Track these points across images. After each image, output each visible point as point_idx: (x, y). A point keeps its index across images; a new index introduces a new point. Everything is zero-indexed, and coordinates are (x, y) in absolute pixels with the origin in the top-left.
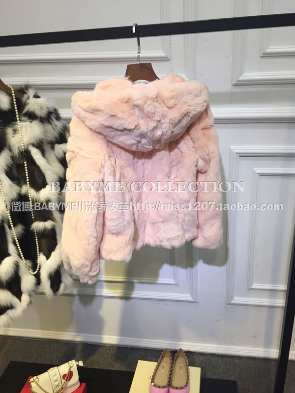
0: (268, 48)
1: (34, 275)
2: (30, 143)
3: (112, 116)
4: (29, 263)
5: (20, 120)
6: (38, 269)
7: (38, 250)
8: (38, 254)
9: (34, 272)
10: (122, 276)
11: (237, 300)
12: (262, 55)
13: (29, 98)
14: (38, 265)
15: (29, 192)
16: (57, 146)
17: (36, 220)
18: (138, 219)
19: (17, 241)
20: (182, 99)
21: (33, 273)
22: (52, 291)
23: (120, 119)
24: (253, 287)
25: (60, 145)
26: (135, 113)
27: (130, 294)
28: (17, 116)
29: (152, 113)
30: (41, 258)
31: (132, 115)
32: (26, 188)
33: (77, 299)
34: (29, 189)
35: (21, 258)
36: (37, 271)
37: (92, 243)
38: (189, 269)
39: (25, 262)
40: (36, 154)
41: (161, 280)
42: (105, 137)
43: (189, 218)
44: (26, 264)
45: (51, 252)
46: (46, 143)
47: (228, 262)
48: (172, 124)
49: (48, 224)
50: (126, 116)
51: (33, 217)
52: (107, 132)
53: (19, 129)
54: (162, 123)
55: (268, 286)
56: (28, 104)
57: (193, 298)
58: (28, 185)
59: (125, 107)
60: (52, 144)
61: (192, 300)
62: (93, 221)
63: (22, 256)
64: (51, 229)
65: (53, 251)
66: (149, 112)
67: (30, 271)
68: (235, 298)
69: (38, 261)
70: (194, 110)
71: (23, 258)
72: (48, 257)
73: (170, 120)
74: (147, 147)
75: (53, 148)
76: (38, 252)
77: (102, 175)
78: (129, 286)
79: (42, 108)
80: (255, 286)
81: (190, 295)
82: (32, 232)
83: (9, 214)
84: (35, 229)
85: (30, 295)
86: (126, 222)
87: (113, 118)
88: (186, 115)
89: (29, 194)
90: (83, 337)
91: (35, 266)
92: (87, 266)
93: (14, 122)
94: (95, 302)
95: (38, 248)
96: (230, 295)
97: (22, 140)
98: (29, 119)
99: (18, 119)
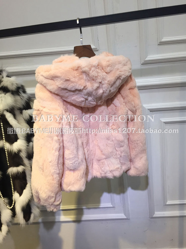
0: (162, 39)
1: (11, 209)
2: (5, 109)
3: (67, 80)
4: (6, 200)
6: (13, 205)
7: (13, 189)
8: (13, 193)
9: (10, 206)
10: (74, 205)
11: (158, 214)
12: (159, 44)
13: (3, 77)
14: (14, 201)
15: (5, 145)
16: (24, 111)
17: (10, 166)
18: (88, 158)
20: (115, 67)
21: (10, 208)
22: (25, 220)
23: (72, 82)
24: (167, 203)
25: (27, 110)
26: (83, 77)
27: (81, 218)
29: (96, 77)
30: (16, 195)
31: (81, 79)
32: (3, 143)
33: (41, 226)
34: (5, 143)
36: (12, 206)
37: (55, 178)
38: (122, 195)
39: (3, 199)
40: (9, 117)
41: (102, 205)
42: (61, 97)
43: (125, 154)
44: (4, 201)
45: (23, 190)
46: (16, 109)
47: (149, 187)
48: (109, 84)
49: (20, 169)
50: (76, 80)
51: (8, 164)
52: (63, 93)
54: (103, 84)
55: (177, 202)
56: (2, 81)
58: (4, 140)
59: (76, 73)
60: (21, 110)
61: (125, 217)
62: (56, 161)
64: (22, 172)
65: (25, 189)
66: (94, 76)
67: (8, 206)
68: (156, 213)
69: (13, 198)
70: (123, 75)
71: (2, 196)
72: (21, 194)
73: (108, 81)
74: (92, 103)
75: (21, 113)
76: (13, 191)
77: (61, 125)
78: (79, 212)
79: (12, 84)
80: (169, 202)
81: (123, 214)
82: (8, 176)
84: (10, 173)
85: (8, 226)
86: (80, 160)
87: (67, 82)
88: (118, 78)
89: (5, 147)
91: (11, 202)
92: (53, 197)
94: (55, 227)
95: (12, 188)
96: (152, 211)
98: (3, 92)
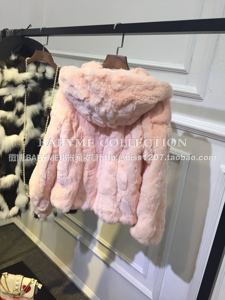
3: (71, 86)
5: (55, 88)
15: (44, 138)
19: (24, 167)
21: (28, 196)
23: (76, 89)
26: (87, 87)
27: (110, 262)
28: (54, 85)
29: (97, 90)
35: (23, 180)
39: (25, 185)
41: (134, 264)
42: (72, 105)
48: (115, 105)
50: (80, 87)
52: (71, 99)
53: (53, 93)
54: (106, 102)
57: (153, 297)
59: (81, 81)
63: (24, 179)
67: (27, 193)
71: (24, 181)
73: (113, 101)
74: (98, 121)
78: (111, 255)
81: (152, 293)
83: (24, 146)
87: (72, 88)
90: (73, 277)
93: (51, 88)
94: (88, 254)
97: (52, 102)
99: (54, 86)
